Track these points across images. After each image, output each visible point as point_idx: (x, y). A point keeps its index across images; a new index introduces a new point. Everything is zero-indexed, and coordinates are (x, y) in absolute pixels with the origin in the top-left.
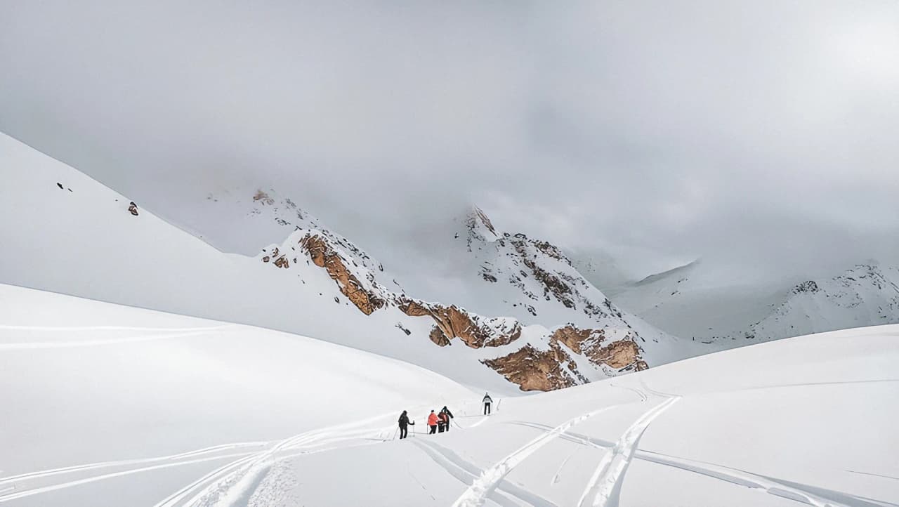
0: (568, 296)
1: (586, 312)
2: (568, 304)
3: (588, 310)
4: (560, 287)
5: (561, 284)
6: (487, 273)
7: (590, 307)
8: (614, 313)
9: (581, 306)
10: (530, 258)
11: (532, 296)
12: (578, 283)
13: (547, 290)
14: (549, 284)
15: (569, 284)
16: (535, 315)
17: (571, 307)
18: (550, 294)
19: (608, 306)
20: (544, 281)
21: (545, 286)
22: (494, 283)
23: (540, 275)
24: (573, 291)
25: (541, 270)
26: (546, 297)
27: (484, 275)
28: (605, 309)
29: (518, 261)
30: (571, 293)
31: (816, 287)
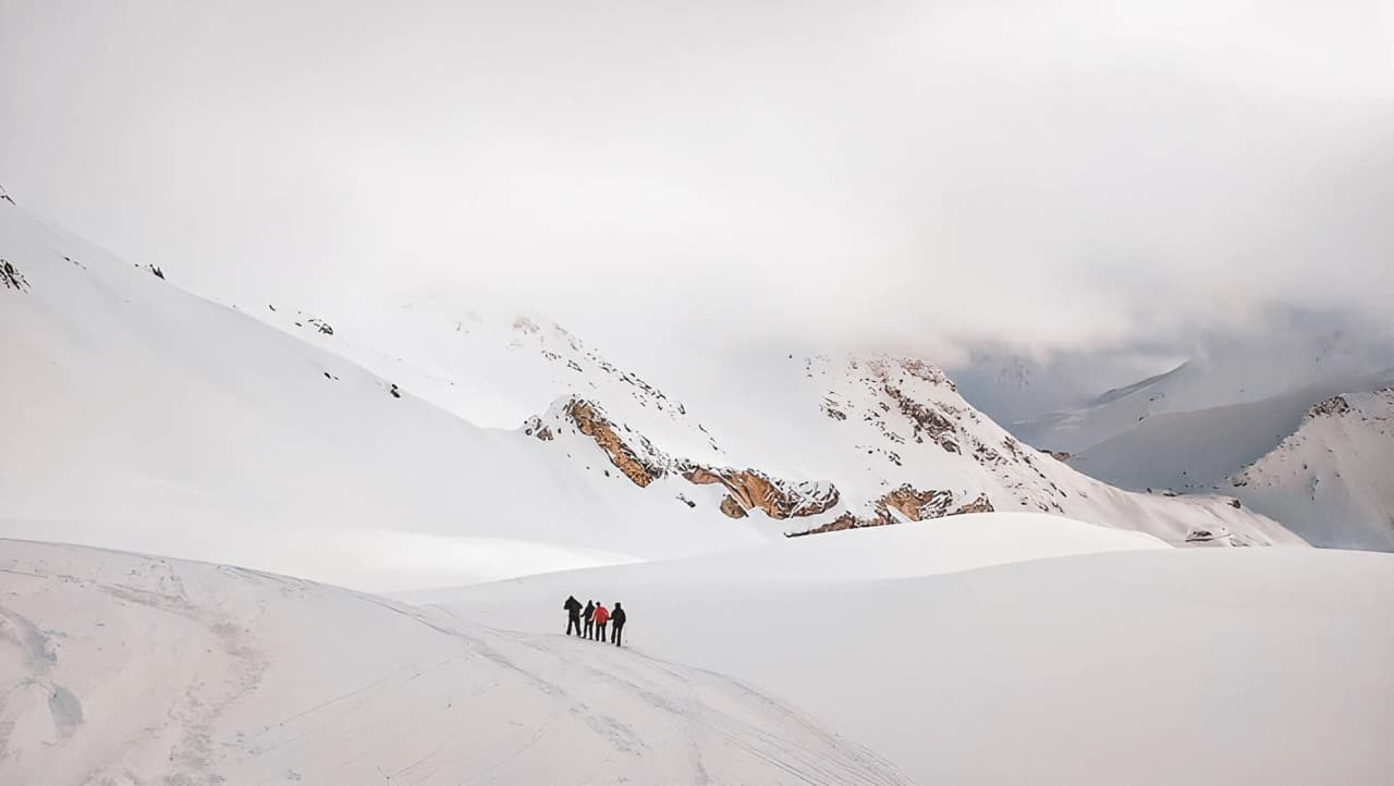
0: (949, 436)
1: (977, 457)
2: (949, 447)
3: (979, 454)
4: (938, 423)
5: (939, 418)
6: (832, 408)
7: (982, 450)
8: (1019, 457)
9: (968, 449)
10: (894, 384)
11: (896, 438)
12: (965, 417)
13: (918, 428)
14: (921, 420)
15: (951, 419)
16: (899, 464)
17: (954, 451)
18: (923, 434)
19: (1011, 447)
20: (913, 415)
21: (916, 422)
22: (842, 421)
23: (907, 407)
24: (958, 429)
25: (908, 400)
26: (917, 438)
27: (829, 410)
28: (1004, 453)
29: (877, 389)
30: (954, 432)
31: (1346, 406)
